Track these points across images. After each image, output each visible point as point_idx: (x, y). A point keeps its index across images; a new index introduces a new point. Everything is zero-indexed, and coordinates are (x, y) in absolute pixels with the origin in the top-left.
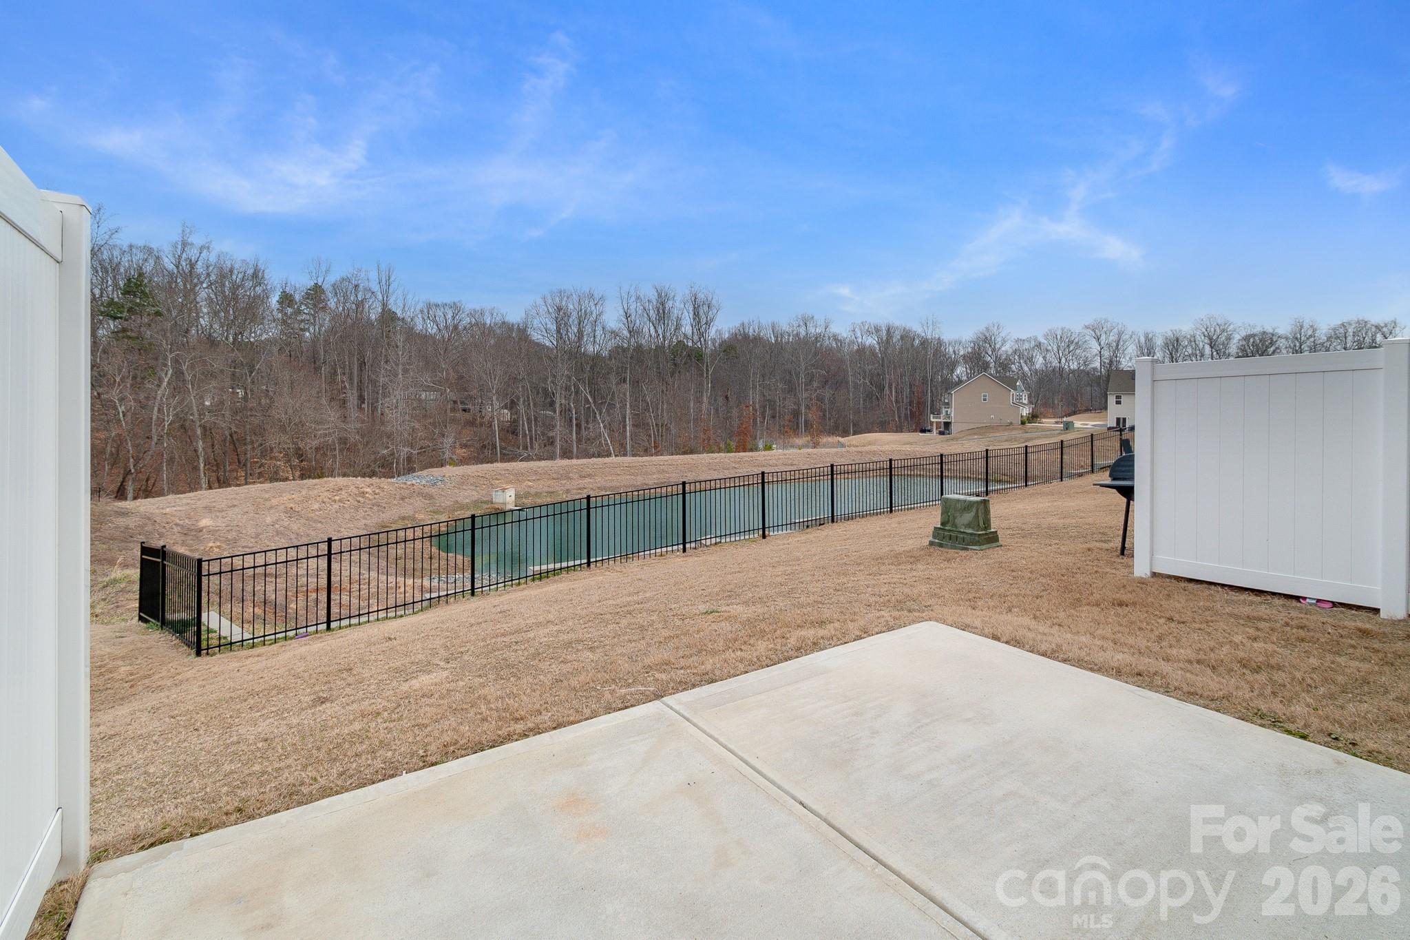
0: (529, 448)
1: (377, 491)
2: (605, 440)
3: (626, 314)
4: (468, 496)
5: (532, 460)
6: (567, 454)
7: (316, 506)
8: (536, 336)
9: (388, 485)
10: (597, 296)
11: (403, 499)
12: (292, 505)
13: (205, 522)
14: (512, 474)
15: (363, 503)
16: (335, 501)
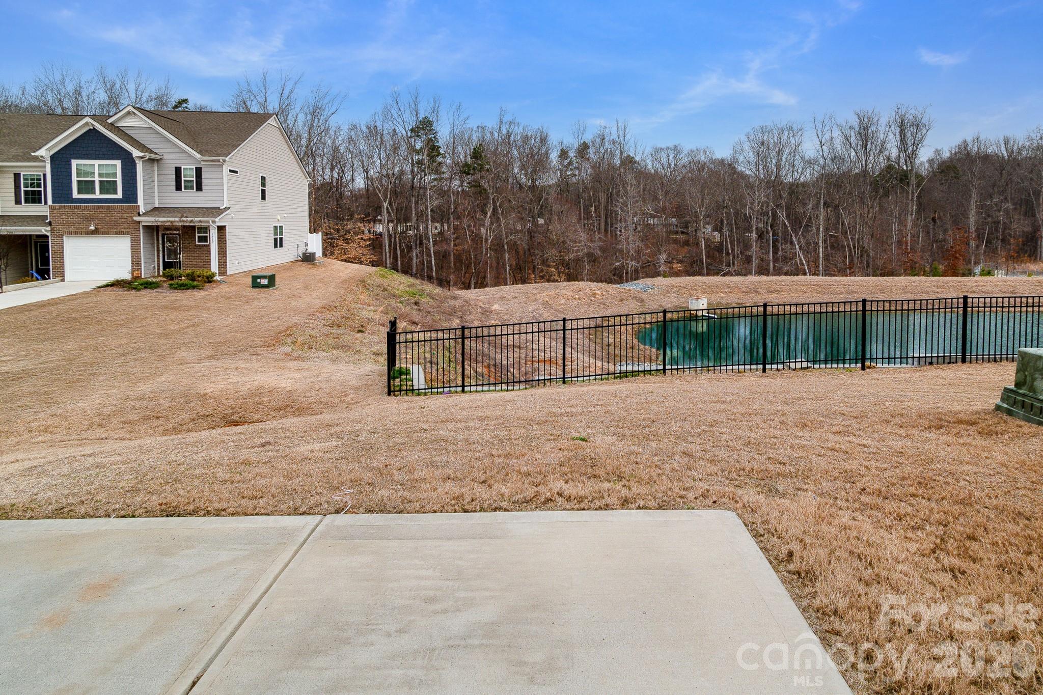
0: (732, 266)
1: (604, 293)
2: (801, 260)
3: (821, 143)
4: (670, 302)
5: (732, 275)
6: (763, 271)
7: (563, 302)
8: (740, 168)
9: (613, 289)
10: (795, 128)
11: (621, 300)
12: (547, 300)
13: (496, 307)
14: (709, 287)
15: (594, 301)
16: (575, 299)
